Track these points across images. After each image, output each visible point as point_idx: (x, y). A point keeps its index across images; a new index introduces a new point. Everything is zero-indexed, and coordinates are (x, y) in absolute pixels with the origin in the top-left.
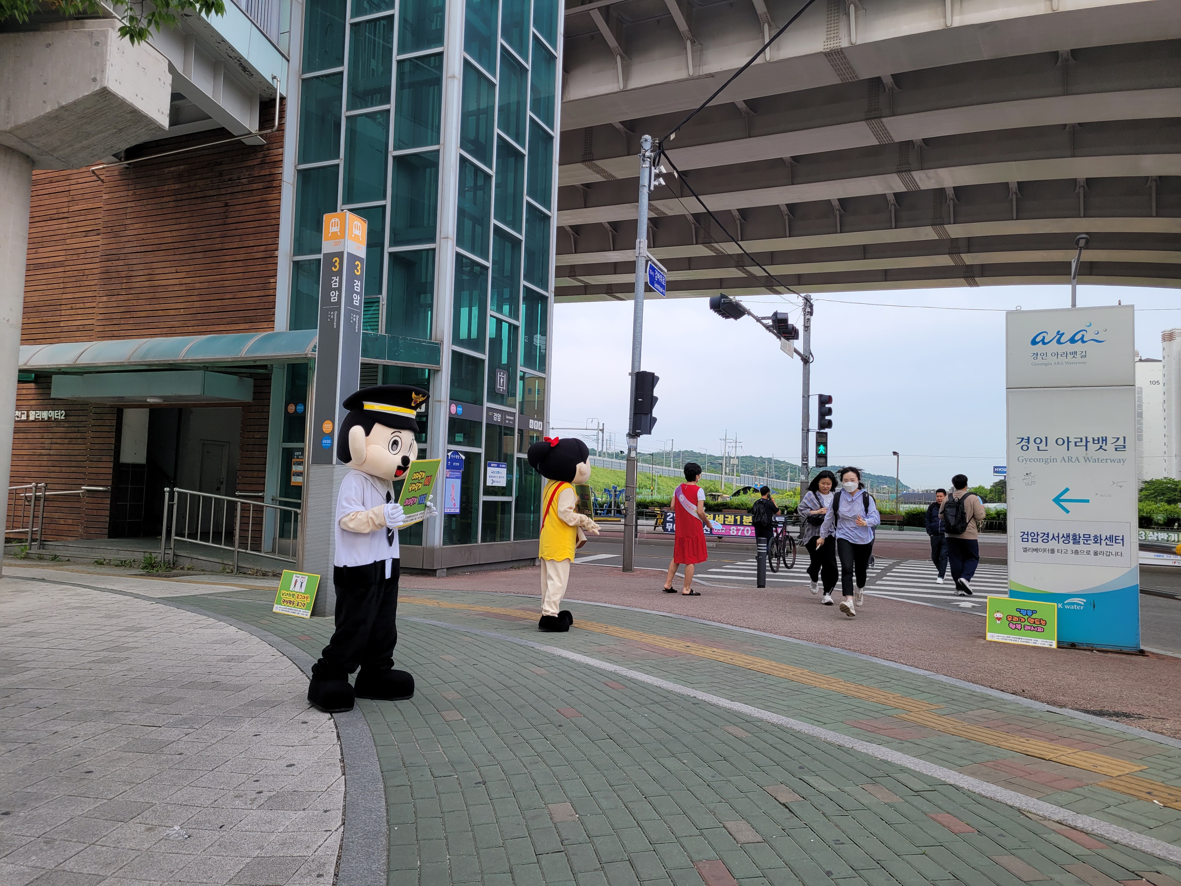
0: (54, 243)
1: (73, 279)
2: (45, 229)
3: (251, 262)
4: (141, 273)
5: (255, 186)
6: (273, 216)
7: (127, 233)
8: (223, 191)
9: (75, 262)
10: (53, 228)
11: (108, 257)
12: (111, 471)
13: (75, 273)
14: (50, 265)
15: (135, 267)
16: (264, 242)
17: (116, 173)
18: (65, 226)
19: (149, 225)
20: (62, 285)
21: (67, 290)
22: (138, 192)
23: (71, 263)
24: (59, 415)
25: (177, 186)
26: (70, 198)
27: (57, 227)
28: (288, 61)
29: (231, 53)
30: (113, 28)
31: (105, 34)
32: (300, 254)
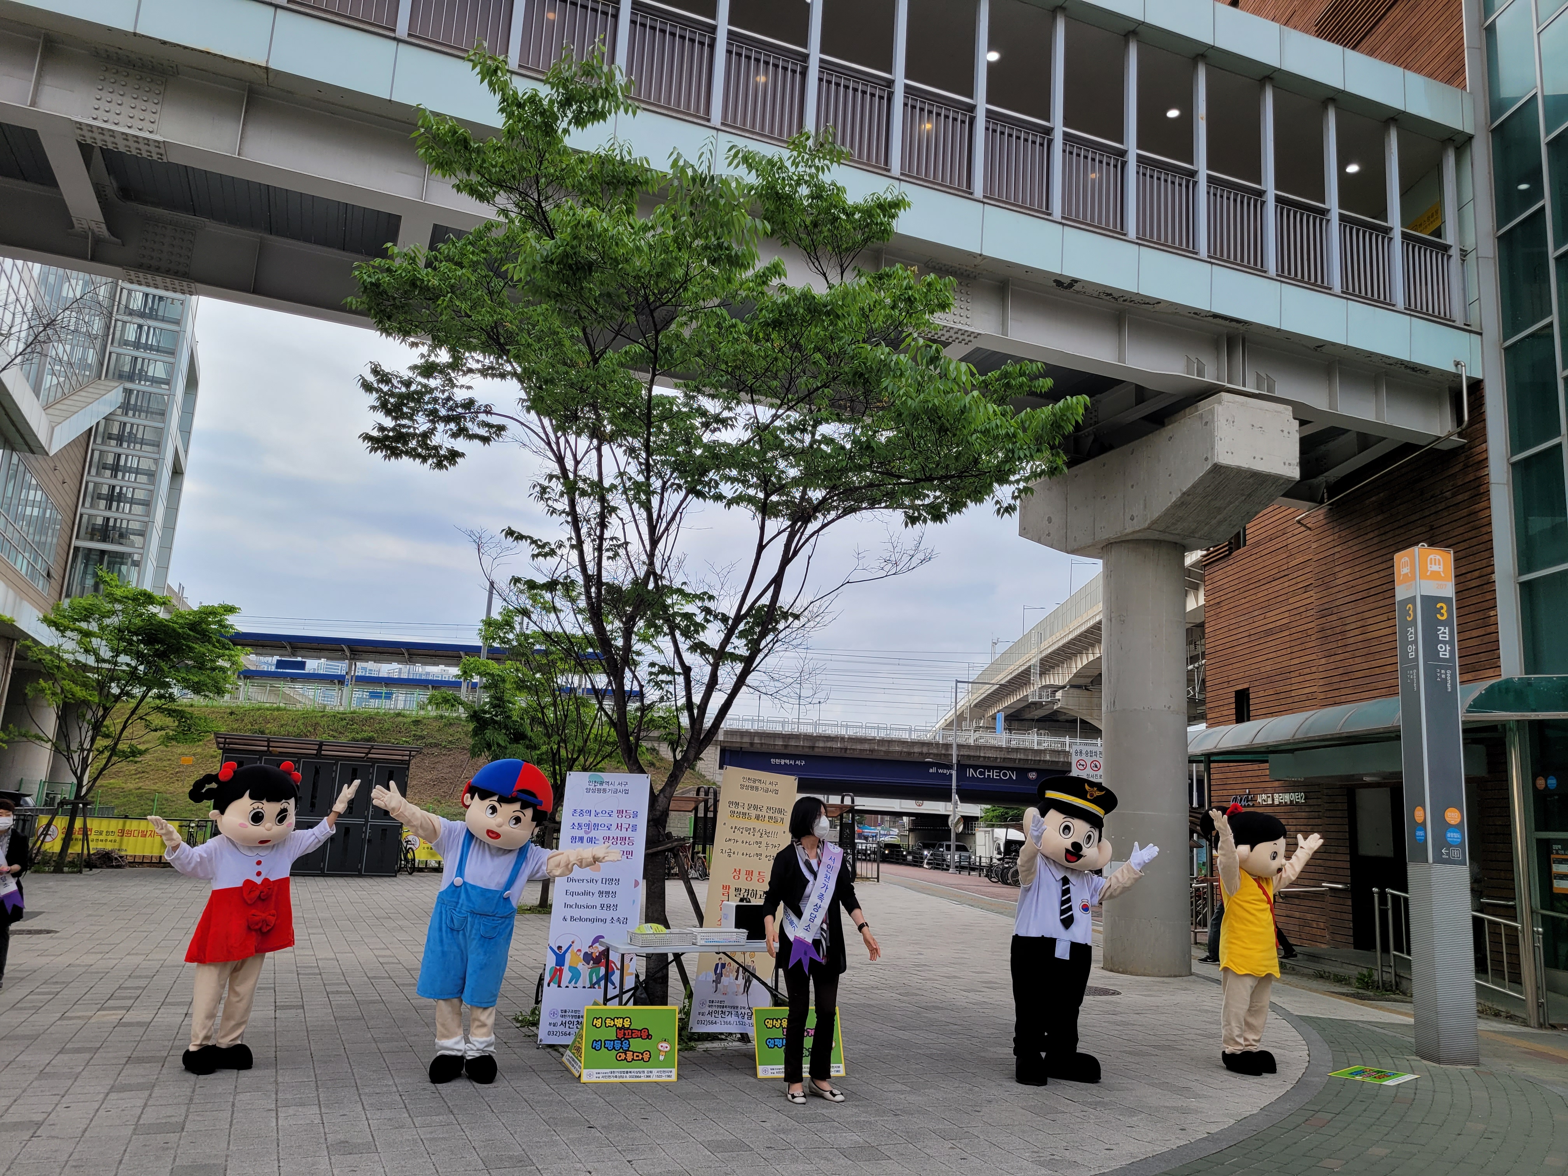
0: (1278, 605)
1: (1299, 642)
2: (1270, 591)
4: (1353, 626)
5: (1460, 498)
6: (1484, 530)
7: (1338, 582)
8: (1427, 513)
9: (1299, 623)
10: (1277, 588)
11: (1324, 612)
12: (1348, 865)
13: (1300, 635)
14: (1278, 630)
15: (1348, 621)
16: (1478, 565)
17: (1321, 517)
18: (1286, 584)
19: (1357, 569)
20: (1289, 651)
21: (1294, 655)
22: (1343, 534)
23: (1295, 624)
24: (1298, 797)
25: (1380, 518)
26: (1288, 554)
27: (1280, 587)
28: (1481, 334)
29: (1388, 361)
30: (1220, 403)
31: (1212, 412)
32: (1529, 570)
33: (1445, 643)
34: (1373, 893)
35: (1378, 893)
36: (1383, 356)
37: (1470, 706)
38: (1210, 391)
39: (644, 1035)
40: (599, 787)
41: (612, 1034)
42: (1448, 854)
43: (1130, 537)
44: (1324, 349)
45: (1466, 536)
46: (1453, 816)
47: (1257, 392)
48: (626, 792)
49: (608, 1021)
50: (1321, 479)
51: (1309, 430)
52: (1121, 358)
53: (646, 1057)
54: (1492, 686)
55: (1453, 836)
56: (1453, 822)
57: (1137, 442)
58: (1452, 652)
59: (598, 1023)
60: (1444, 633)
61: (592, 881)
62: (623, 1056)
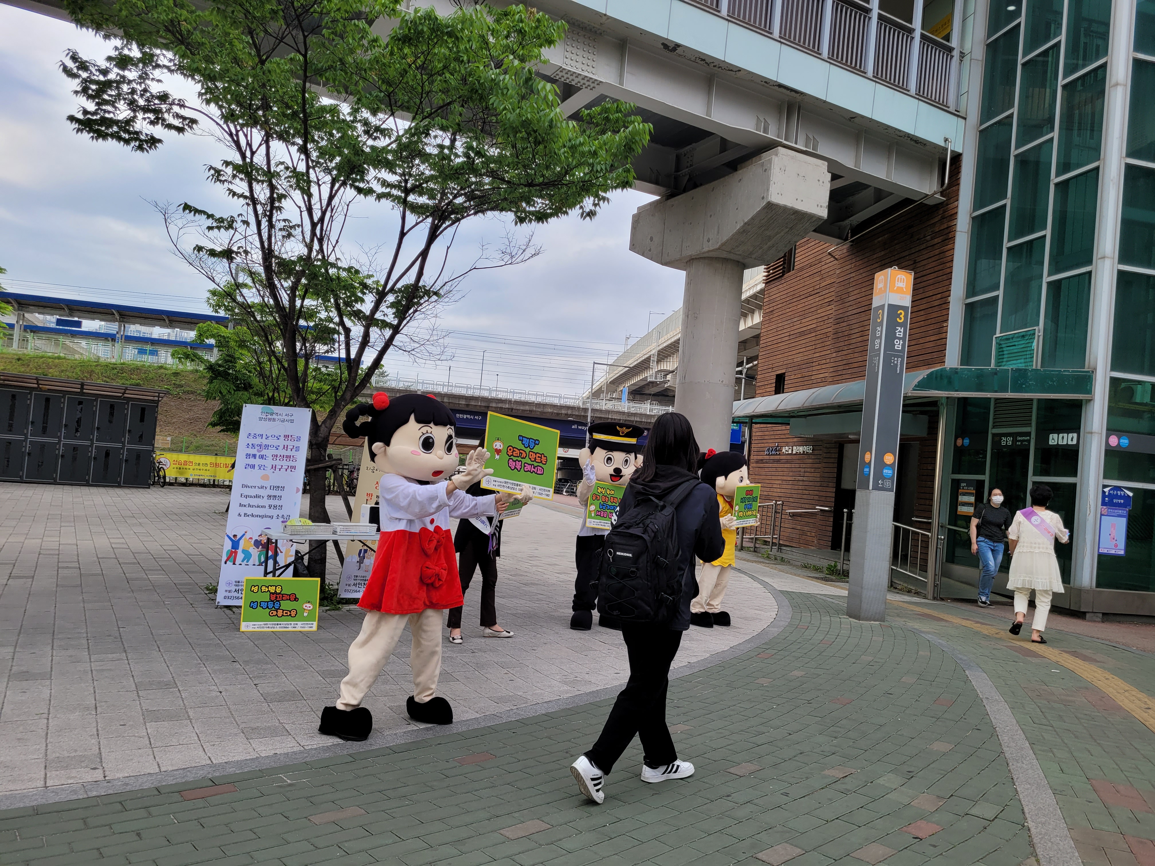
0: (810, 314)
1: (820, 341)
2: (806, 304)
3: (930, 311)
4: (856, 331)
5: (936, 241)
6: (948, 265)
7: (851, 299)
8: (913, 251)
9: (822, 327)
10: (811, 302)
11: (839, 320)
12: (833, 495)
13: (822, 336)
14: (808, 332)
15: (853, 327)
16: (940, 290)
17: (845, 251)
18: (817, 299)
20: (814, 347)
21: (817, 350)
23: (819, 328)
24: (808, 449)
25: (883, 253)
26: (821, 277)
27: (813, 301)
28: (965, 119)
29: (898, 133)
30: (777, 155)
31: (770, 161)
32: (974, 294)
33: (899, 339)
34: (843, 513)
35: (847, 513)
36: (896, 129)
37: (916, 386)
38: (770, 146)
39: (292, 598)
40: (269, 417)
41: (266, 597)
42: (882, 484)
43: (704, 255)
44: (856, 120)
45: (936, 269)
46: (890, 459)
47: (805, 149)
48: (292, 421)
49: (263, 588)
50: (847, 222)
51: (840, 183)
52: (708, 113)
53: (293, 614)
54: (932, 373)
55: (887, 472)
56: (888, 463)
57: (716, 182)
58: (903, 346)
59: (255, 589)
60: (900, 332)
61: (262, 487)
62: (275, 613)
